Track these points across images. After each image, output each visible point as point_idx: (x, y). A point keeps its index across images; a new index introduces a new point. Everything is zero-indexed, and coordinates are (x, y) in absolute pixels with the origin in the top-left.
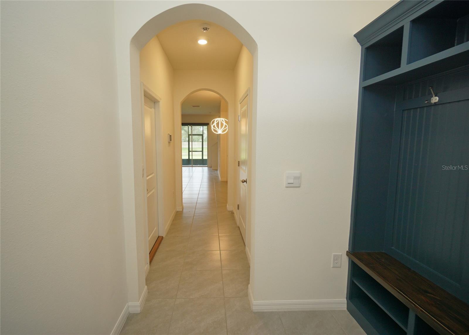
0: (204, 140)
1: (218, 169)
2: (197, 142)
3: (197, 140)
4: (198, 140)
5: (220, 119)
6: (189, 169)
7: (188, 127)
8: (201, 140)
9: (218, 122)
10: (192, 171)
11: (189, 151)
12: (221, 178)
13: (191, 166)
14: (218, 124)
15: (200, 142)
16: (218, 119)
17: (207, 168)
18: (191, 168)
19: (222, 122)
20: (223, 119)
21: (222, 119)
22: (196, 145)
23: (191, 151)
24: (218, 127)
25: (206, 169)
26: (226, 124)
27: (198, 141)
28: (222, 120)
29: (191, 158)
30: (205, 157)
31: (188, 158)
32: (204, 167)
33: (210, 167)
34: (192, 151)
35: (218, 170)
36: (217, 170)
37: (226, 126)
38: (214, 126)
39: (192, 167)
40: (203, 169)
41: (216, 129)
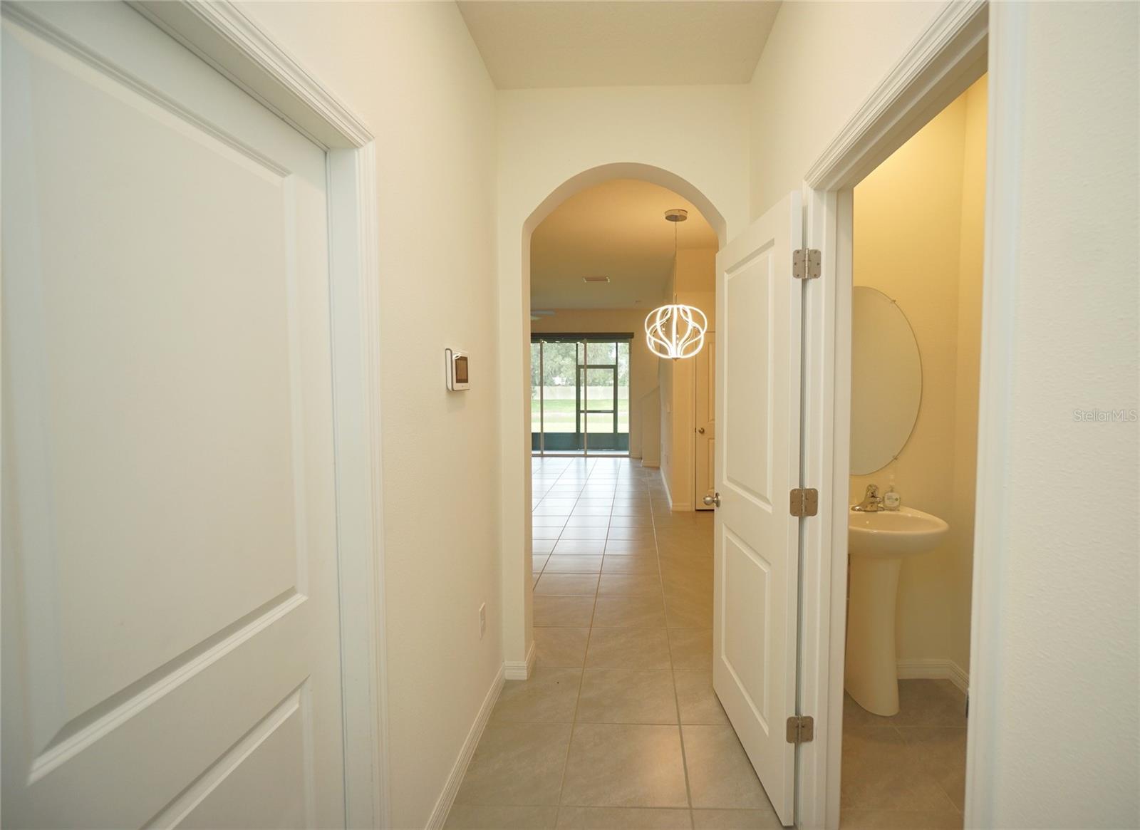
0: (619, 382)
1: (660, 463)
2: (602, 386)
3: (602, 381)
4: (604, 382)
5: (675, 307)
6: (578, 464)
7: (577, 345)
8: (612, 382)
9: (667, 317)
10: (586, 470)
11: (578, 412)
12: (673, 502)
13: (583, 453)
14: (667, 326)
15: (610, 385)
16: (669, 307)
17: (627, 460)
18: (583, 459)
19: (684, 317)
20: (687, 308)
21: (681, 307)
22: (599, 395)
23: (583, 412)
24: (668, 333)
25: (625, 464)
26: (698, 326)
27: (604, 384)
28: (681, 311)
29: (582, 431)
30: (624, 428)
31: (574, 431)
32: (619, 459)
33: (636, 459)
34: (586, 412)
35: (661, 468)
36: (658, 468)
37: (696, 332)
38: (655, 333)
39: (586, 456)
40: (615, 463)
41: (661, 339)
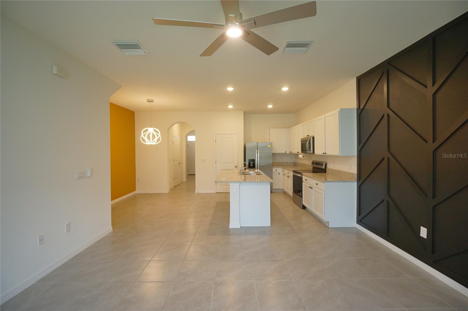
37: (144, 135)
38: (158, 136)
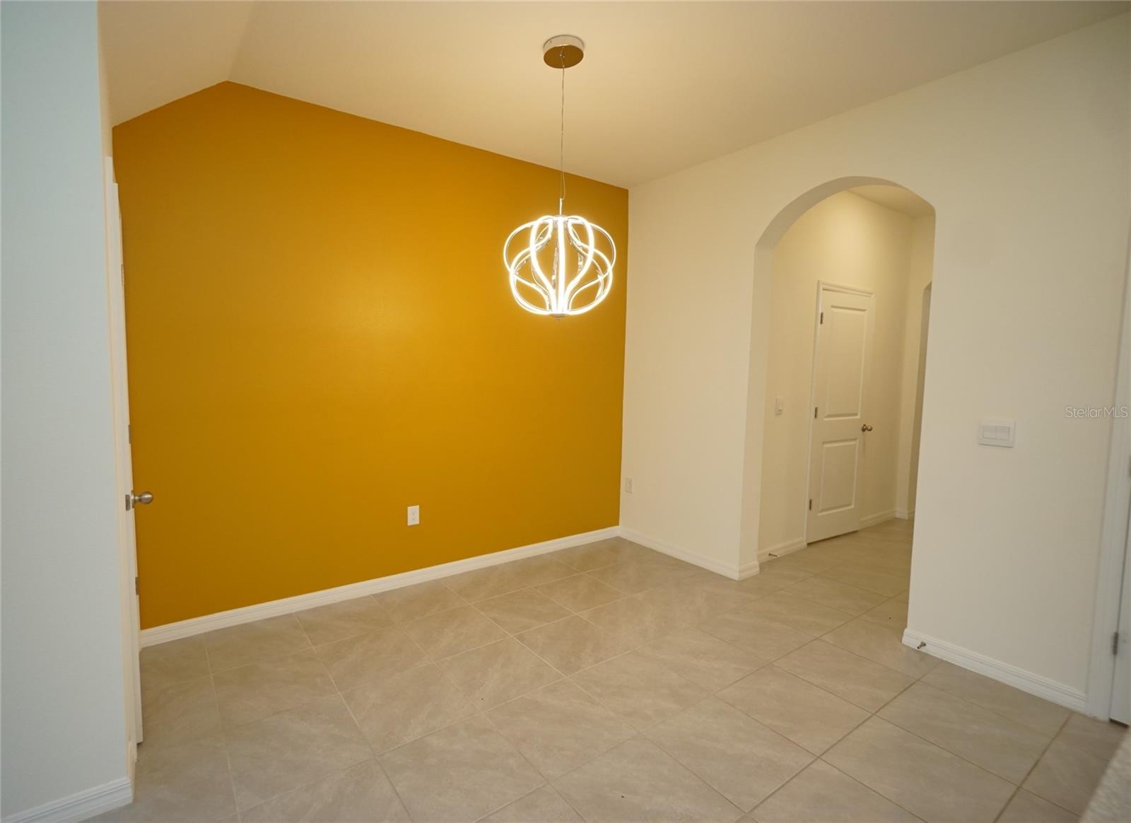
5: (559, 219)
9: (549, 236)
14: (548, 255)
16: (548, 219)
21: (570, 219)
24: (550, 269)
28: (571, 229)
